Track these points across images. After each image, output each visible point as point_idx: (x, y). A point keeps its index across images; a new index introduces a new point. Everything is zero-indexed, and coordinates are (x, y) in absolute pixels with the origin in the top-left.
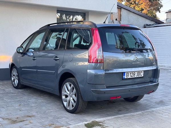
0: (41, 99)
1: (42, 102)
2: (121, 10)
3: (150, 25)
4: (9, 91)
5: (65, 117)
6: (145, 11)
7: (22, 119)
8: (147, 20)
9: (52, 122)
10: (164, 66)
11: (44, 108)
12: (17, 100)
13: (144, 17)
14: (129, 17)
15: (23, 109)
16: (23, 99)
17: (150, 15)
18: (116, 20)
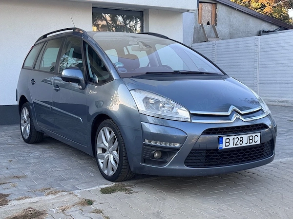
0: (49, 153)
1: (50, 157)
2: (216, 6)
3: (269, 31)
4: (4, 141)
5: (75, 178)
6: (268, 9)
7: (4, 181)
8: (264, 22)
9: (49, 186)
10: (287, 102)
11: (47, 165)
12: (10, 153)
13: (258, 18)
14: (231, 19)
15: (13, 167)
16: (20, 153)
17: (277, 16)
18: (208, 23)
